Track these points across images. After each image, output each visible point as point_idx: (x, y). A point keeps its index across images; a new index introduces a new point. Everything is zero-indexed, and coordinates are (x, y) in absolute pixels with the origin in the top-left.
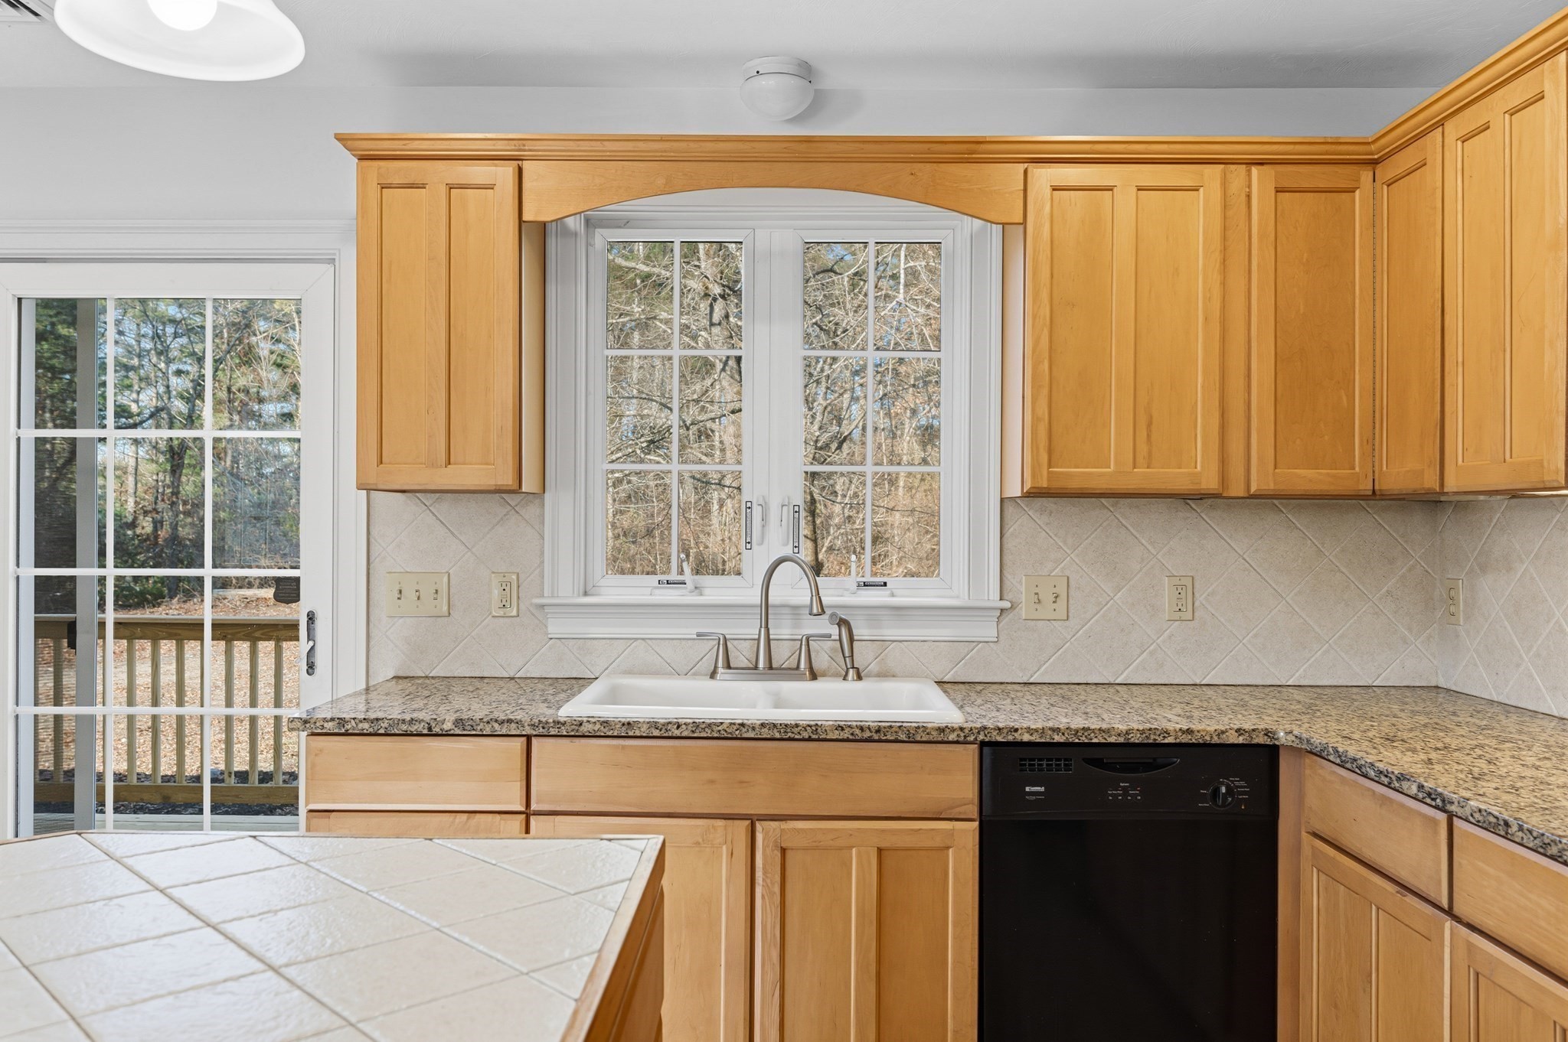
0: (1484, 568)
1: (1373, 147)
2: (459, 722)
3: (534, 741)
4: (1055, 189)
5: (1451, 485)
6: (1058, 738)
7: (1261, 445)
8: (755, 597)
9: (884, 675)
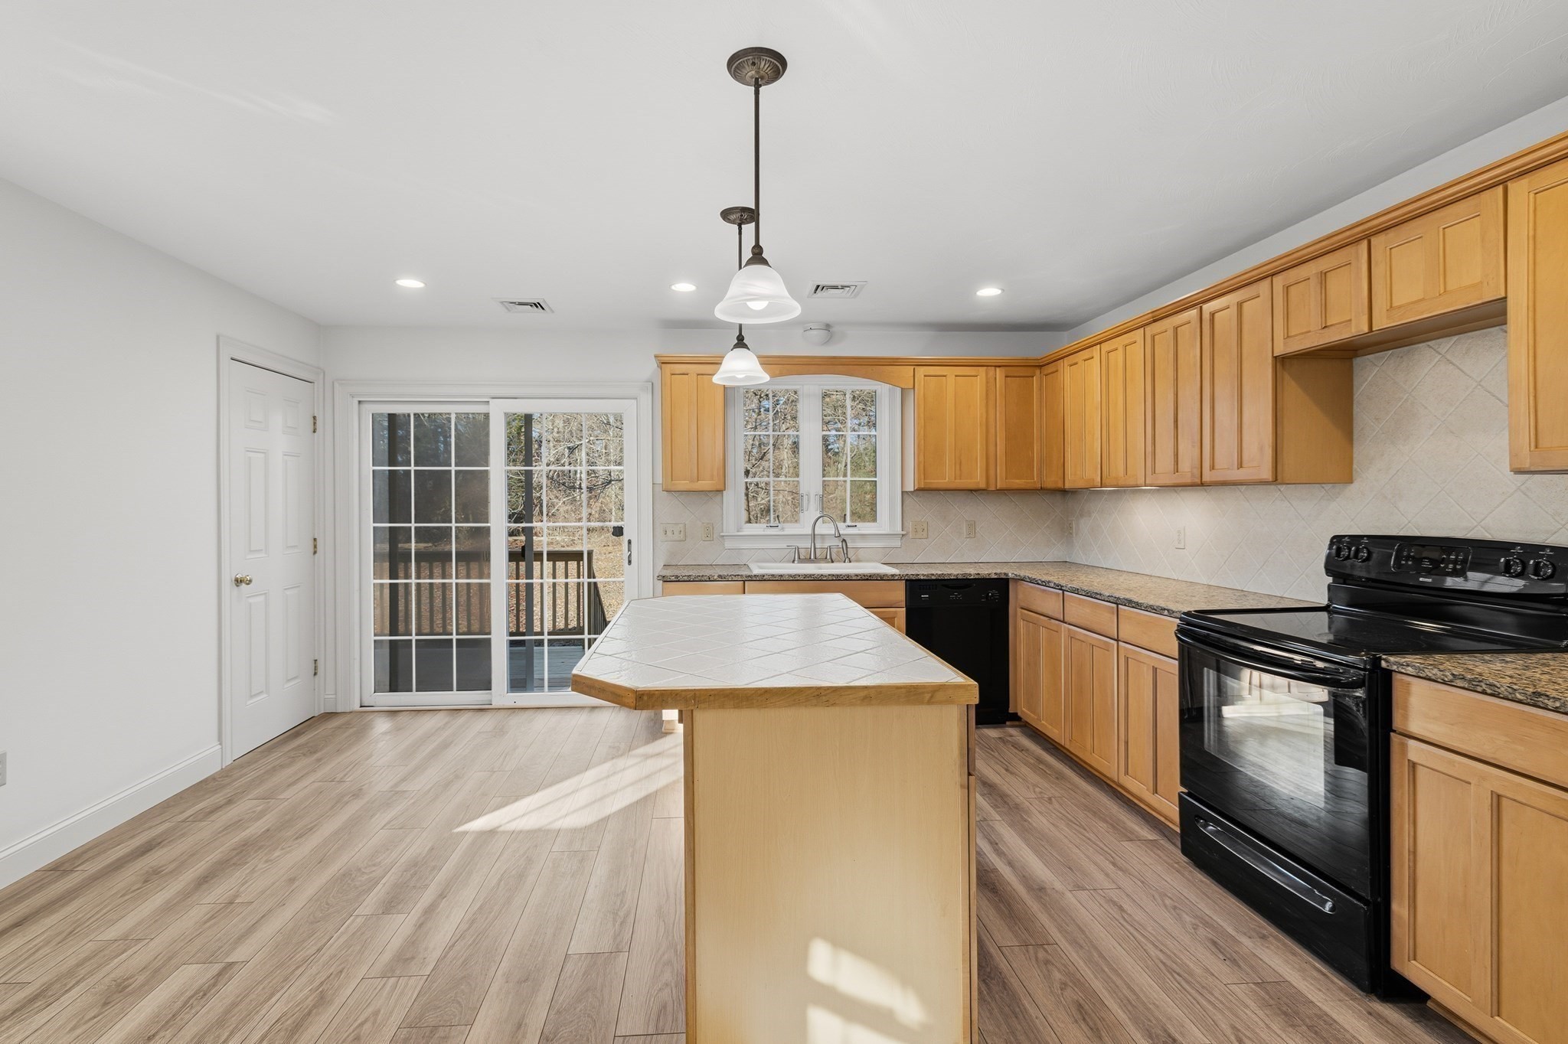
0: (1082, 515)
1: (1040, 361)
2: (720, 576)
3: (746, 582)
4: (925, 376)
5: (1067, 486)
6: (933, 578)
7: (1001, 470)
8: (810, 532)
9: (858, 561)
